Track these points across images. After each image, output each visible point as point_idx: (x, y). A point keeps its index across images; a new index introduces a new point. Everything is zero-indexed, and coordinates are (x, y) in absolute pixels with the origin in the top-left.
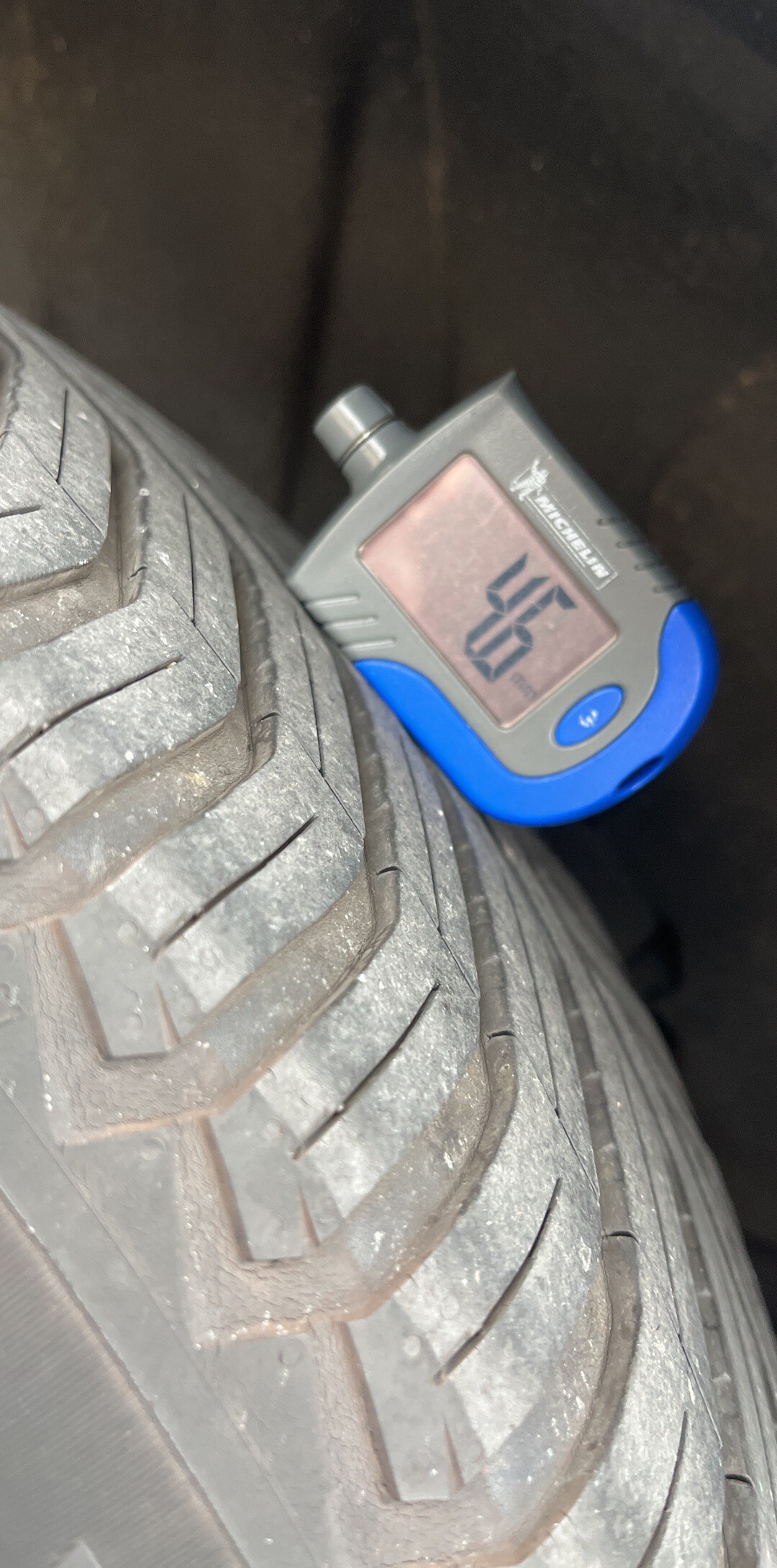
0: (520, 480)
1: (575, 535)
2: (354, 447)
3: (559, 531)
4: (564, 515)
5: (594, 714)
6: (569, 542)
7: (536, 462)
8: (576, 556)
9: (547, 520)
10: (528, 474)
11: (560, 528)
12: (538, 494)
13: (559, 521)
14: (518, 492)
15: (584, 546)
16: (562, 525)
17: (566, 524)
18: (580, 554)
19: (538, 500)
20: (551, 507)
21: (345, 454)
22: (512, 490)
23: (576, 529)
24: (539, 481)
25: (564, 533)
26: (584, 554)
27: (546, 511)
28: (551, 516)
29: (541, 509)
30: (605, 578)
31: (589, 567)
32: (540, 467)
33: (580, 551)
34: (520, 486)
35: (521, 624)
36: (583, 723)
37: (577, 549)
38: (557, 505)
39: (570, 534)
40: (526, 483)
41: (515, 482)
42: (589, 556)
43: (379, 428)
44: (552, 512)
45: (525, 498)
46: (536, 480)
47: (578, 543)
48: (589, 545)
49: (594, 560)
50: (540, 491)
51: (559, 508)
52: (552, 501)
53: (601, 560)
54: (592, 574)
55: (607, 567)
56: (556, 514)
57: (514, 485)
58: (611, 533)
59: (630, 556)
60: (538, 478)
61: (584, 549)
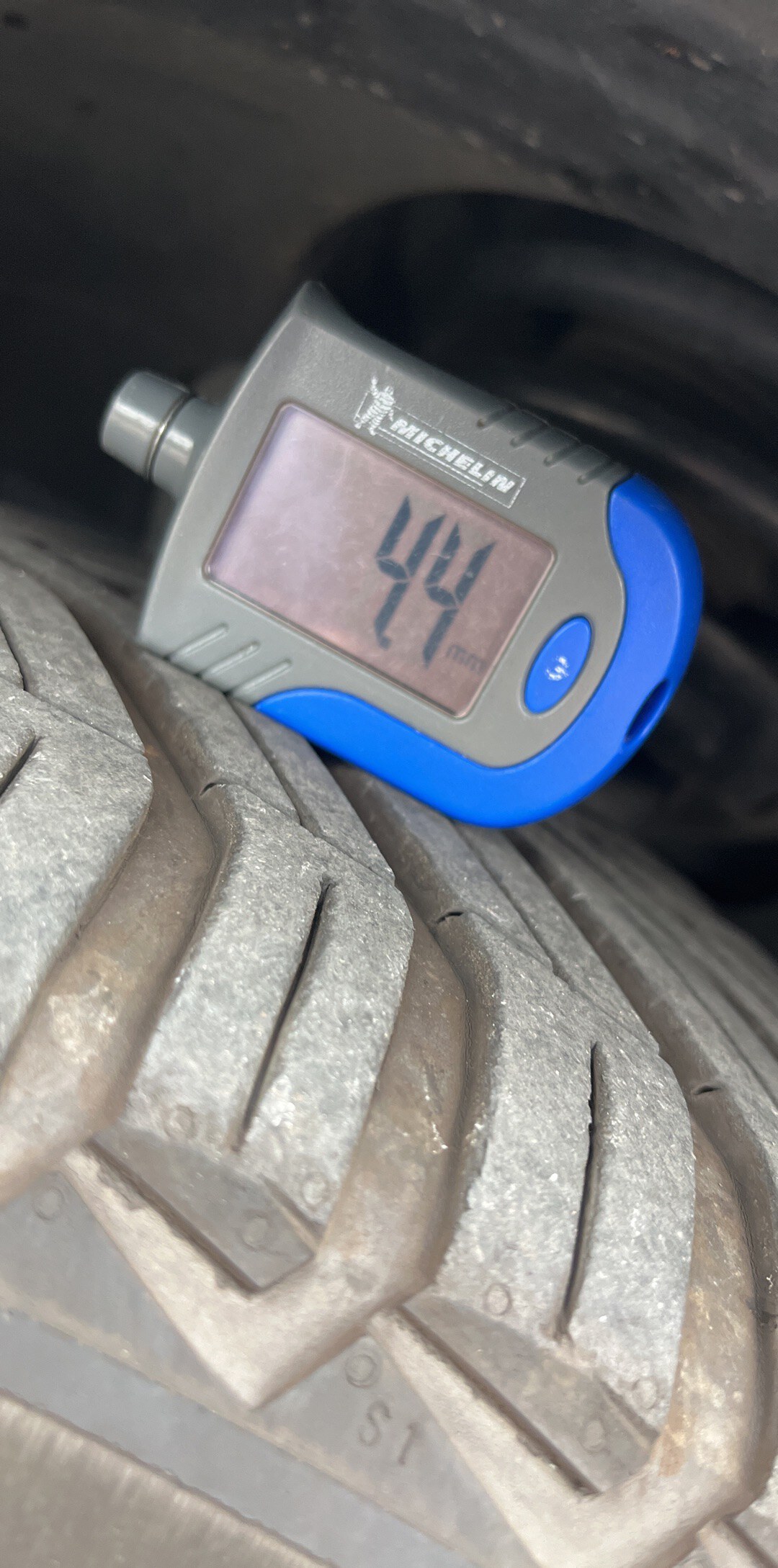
0: (364, 410)
1: (456, 452)
2: (154, 449)
3: (434, 454)
4: (432, 433)
5: (563, 660)
6: (451, 463)
7: (374, 382)
8: (466, 477)
9: (414, 447)
10: (370, 399)
11: (434, 450)
12: (391, 419)
13: (430, 443)
14: (367, 425)
15: (472, 461)
16: (435, 445)
17: (439, 442)
18: (470, 472)
19: (394, 427)
20: (413, 429)
21: (147, 462)
22: (358, 426)
23: (454, 445)
24: (385, 402)
25: (441, 454)
26: (475, 471)
27: (409, 436)
28: (418, 440)
29: (403, 436)
30: (513, 490)
31: (487, 484)
32: (381, 386)
33: (469, 468)
34: (366, 417)
35: (433, 585)
36: (553, 676)
37: (464, 468)
38: (418, 424)
39: (449, 453)
40: (371, 411)
41: (357, 415)
42: (483, 471)
43: (174, 416)
44: (417, 434)
45: (376, 430)
46: (381, 403)
47: (463, 461)
48: (477, 458)
49: (491, 473)
50: (391, 415)
51: (423, 427)
52: (410, 421)
53: (499, 471)
54: (495, 491)
55: (510, 477)
56: (423, 435)
57: (357, 418)
58: (499, 433)
59: (534, 452)
60: (384, 400)
61: (472, 465)
